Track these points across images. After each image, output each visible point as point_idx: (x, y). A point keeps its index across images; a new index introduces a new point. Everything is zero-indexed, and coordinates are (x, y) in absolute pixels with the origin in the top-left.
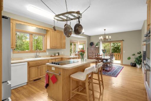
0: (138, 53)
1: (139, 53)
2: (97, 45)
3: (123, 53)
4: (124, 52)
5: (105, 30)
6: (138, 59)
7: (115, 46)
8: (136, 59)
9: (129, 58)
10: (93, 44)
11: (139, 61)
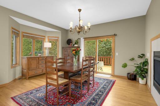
0: (140, 57)
1: (142, 56)
2: (75, 44)
3: (115, 56)
4: (117, 54)
5: (80, 10)
6: (140, 67)
7: (107, 47)
8: (138, 67)
9: (125, 66)
10: (71, 42)
11: (142, 71)
